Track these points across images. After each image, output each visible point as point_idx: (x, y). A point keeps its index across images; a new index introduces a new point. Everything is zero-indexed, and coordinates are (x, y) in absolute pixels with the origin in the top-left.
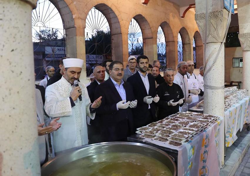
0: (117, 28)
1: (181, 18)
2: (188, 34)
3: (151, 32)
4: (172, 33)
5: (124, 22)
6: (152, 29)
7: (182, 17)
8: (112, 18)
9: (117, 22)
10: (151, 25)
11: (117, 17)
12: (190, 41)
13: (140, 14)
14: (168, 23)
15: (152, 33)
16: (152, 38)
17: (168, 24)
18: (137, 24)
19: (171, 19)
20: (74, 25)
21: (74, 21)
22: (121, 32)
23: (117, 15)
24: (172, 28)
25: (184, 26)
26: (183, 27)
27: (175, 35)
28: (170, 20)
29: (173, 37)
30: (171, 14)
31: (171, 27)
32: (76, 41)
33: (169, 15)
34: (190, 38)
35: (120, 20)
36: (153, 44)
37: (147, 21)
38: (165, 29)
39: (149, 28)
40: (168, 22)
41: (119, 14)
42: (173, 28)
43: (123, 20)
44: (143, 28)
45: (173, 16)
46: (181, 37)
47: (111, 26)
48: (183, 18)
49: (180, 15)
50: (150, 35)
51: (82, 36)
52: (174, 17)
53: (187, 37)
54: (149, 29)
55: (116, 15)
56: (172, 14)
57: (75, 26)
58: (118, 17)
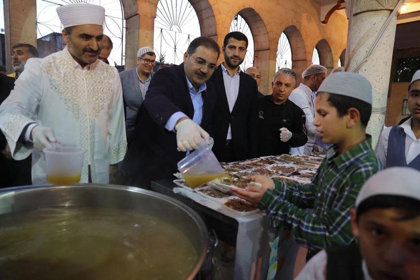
0: (211, 27)
1: (322, 24)
2: (331, 51)
3: (269, 39)
4: (304, 47)
5: (223, 16)
6: (269, 34)
7: (324, 22)
8: (204, 9)
9: (211, 16)
10: (268, 28)
11: (211, 7)
12: (333, 64)
13: (252, 8)
14: (299, 29)
15: (269, 41)
16: (269, 49)
17: (299, 31)
18: (247, 26)
19: (304, 22)
20: (138, 10)
21: (137, 4)
22: (216, 33)
23: (212, 4)
24: (304, 38)
25: (325, 38)
26: (323, 38)
27: (308, 50)
28: (302, 24)
29: (305, 53)
30: (304, 15)
31: (302, 36)
32: (139, 37)
33: (301, 15)
34: (334, 58)
35: (215, 13)
36: (270, 59)
37: (262, 20)
38: (293, 39)
39: (266, 32)
40: (298, 27)
41: (216, 2)
42: (306, 38)
43: (220, 13)
44: (256, 33)
45: (307, 19)
46: (319, 56)
47: (203, 24)
48: (324, 25)
49: (319, 19)
50: (265, 45)
51: (148, 30)
52: (309, 20)
53: (329, 56)
54: (265, 34)
55: (210, 5)
56: (306, 14)
57: (138, 12)
58: (214, 8)
